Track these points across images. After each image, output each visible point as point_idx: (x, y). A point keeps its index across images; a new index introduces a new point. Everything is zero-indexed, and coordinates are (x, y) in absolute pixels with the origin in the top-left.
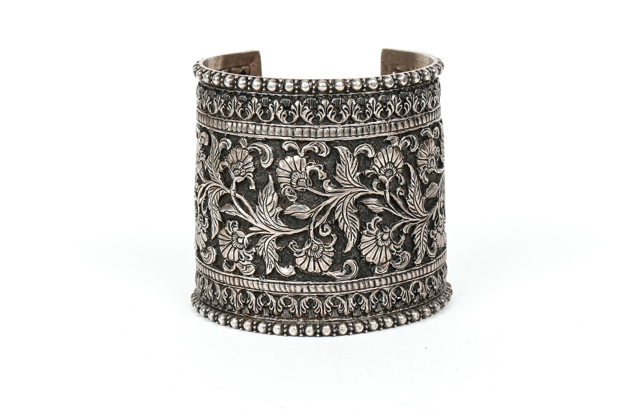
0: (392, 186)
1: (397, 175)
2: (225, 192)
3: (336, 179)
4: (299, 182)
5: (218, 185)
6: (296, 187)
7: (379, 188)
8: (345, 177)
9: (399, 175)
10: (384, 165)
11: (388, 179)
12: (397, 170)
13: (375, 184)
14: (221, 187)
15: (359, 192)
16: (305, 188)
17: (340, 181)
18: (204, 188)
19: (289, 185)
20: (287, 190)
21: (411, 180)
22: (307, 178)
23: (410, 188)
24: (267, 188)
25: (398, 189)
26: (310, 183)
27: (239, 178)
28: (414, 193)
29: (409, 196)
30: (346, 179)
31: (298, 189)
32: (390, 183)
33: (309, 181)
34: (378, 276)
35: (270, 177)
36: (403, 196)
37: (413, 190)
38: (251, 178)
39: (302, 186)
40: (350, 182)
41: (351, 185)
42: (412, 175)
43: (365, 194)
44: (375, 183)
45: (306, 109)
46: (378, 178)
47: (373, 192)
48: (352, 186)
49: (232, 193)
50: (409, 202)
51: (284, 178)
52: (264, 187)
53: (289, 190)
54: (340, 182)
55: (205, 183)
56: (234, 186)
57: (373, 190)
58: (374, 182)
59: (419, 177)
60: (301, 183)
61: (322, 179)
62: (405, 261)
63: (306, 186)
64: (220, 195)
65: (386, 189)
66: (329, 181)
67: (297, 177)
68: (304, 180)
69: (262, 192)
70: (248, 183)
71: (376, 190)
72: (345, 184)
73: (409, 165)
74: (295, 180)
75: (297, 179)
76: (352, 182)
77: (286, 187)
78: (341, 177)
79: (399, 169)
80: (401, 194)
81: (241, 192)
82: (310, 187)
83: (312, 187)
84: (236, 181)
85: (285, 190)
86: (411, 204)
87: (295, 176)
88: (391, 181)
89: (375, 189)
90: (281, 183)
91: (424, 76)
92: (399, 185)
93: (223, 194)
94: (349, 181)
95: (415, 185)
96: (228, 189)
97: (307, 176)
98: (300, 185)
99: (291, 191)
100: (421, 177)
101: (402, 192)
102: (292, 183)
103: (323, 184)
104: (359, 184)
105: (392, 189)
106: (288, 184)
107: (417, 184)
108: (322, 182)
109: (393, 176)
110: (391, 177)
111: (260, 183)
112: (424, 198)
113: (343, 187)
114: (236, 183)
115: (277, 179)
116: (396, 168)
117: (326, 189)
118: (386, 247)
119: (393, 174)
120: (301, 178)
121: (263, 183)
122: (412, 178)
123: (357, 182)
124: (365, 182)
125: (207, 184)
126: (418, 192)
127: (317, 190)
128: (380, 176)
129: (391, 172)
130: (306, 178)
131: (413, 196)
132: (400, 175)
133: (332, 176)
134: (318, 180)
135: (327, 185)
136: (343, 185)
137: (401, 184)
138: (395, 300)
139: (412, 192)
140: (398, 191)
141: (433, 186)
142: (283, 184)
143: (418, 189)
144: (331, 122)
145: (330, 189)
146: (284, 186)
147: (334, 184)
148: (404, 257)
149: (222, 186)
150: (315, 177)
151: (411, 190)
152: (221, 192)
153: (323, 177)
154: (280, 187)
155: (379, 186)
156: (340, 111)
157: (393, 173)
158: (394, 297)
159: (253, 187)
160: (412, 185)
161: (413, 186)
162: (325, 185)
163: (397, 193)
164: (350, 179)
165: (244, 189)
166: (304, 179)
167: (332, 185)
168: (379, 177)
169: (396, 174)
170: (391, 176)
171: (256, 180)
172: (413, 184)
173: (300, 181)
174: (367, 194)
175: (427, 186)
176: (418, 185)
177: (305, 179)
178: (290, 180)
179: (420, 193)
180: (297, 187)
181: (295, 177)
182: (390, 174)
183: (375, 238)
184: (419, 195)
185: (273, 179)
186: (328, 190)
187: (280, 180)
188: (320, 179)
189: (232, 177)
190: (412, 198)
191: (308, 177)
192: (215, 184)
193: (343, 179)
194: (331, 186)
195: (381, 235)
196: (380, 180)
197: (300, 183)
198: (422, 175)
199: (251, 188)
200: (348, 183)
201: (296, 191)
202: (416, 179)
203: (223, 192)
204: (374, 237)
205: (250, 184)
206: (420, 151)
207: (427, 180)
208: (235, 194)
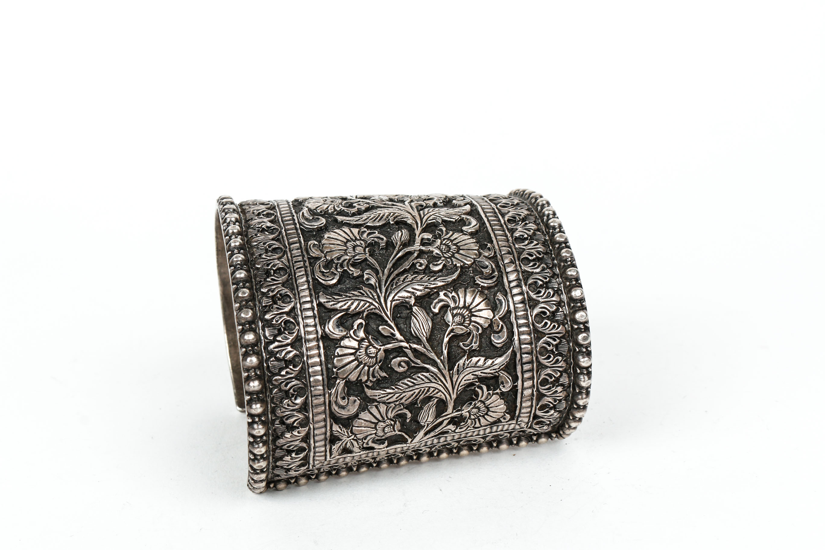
1: (443, 258)
7: (424, 241)
9: (443, 260)
10: (455, 242)
11: (436, 248)
12: (450, 258)
23: (427, 276)
25: (424, 262)
28: (420, 281)
32: (432, 251)
34: (304, 245)
36: (415, 269)
40: (427, 214)
44: (430, 236)
46: (437, 238)
47: (417, 234)
48: (423, 216)
50: (408, 276)
57: (420, 234)
59: (441, 289)
62: (325, 276)
73: (458, 272)
79: (452, 260)
80: (418, 265)
86: (404, 279)
88: (434, 252)
95: (432, 281)
100: (441, 295)
109: (441, 254)
112: (412, 301)
116: (453, 256)
118: (346, 250)
123: (429, 219)
126: (421, 289)
128: (440, 240)
129: (447, 250)
132: (443, 263)
137: (431, 266)
138: (269, 267)
139: (422, 278)
140: (421, 261)
148: (331, 274)
151: (424, 277)
155: (426, 240)
157: (445, 253)
158: (274, 266)
161: (429, 279)
163: (419, 260)
168: (438, 240)
174: (414, 229)
183: (356, 239)
190: (412, 280)
195: (362, 244)
196: (435, 241)
198: (445, 295)
202: (439, 285)
204: (358, 238)
206: (477, 290)
207: (437, 309)
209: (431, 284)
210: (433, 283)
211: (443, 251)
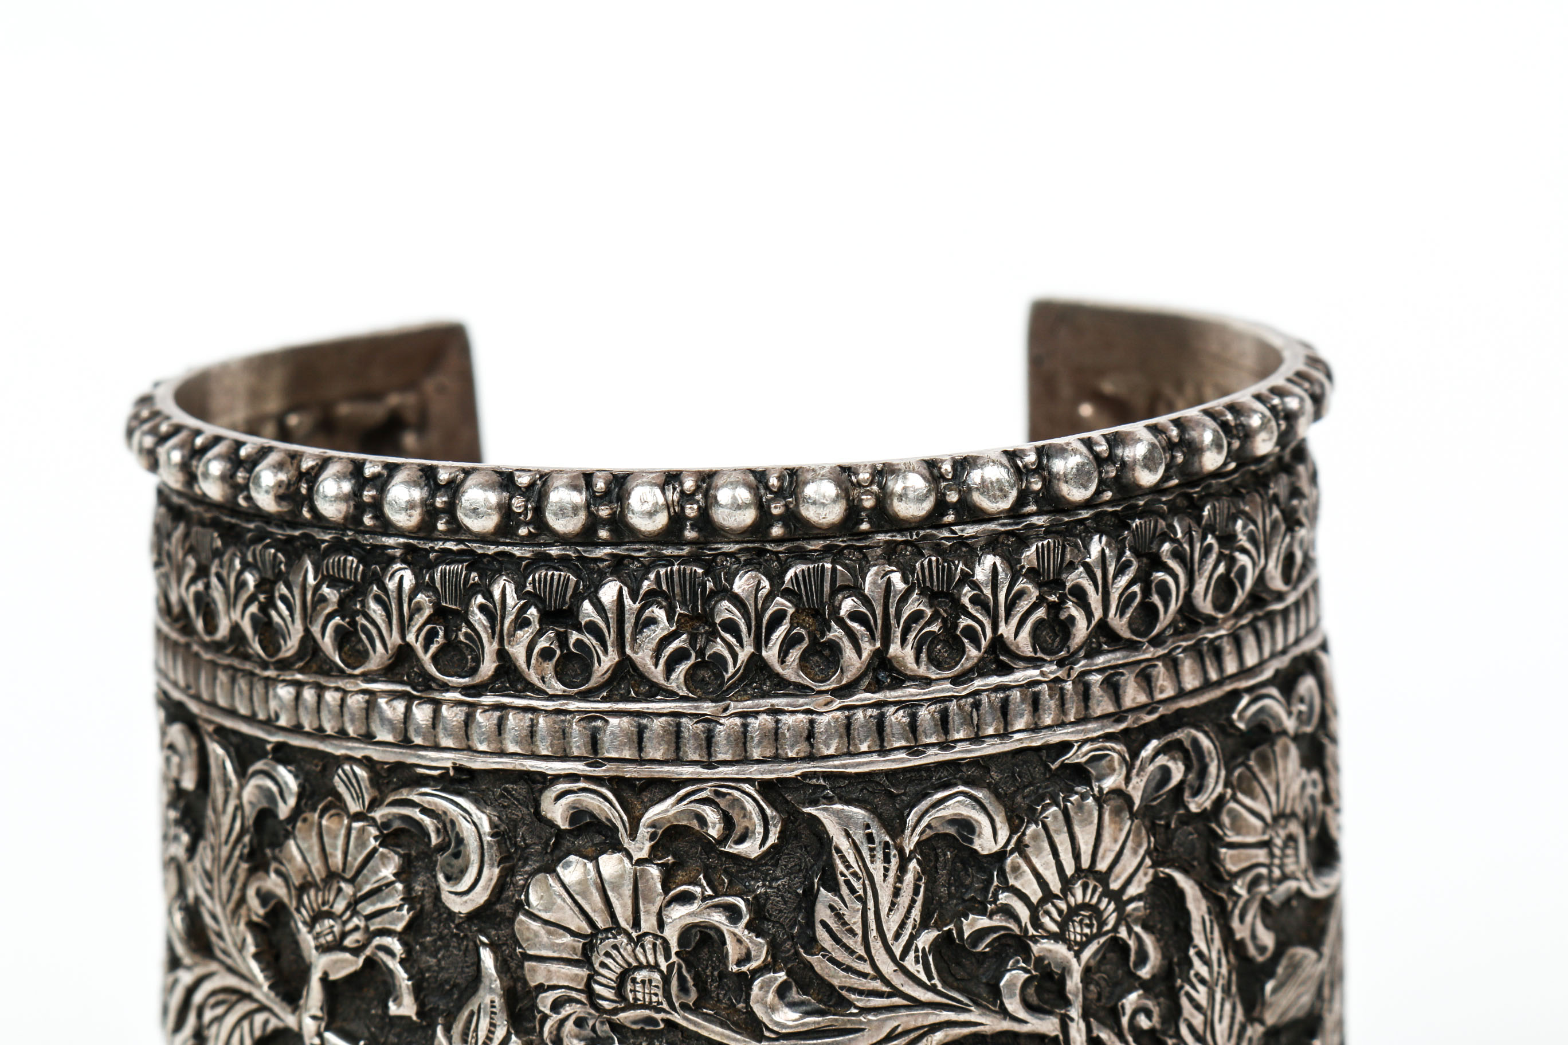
0: (1097, 984)
1: (1123, 933)
2: (274, 1023)
3: (817, 969)
4: (629, 987)
5: (245, 987)
6: (615, 1011)
7: (1034, 1000)
8: (860, 958)
9: (1130, 931)
10: (1055, 886)
11: (1077, 955)
12: (1121, 907)
13: (1011, 984)
14: (258, 995)
15: (934, 1028)
16: (663, 1015)
17: (838, 979)
18: (191, 991)
19: (578, 1002)
20: (570, 1024)
21: (1192, 952)
22: (670, 967)
23: (1187, 988)
24: (472, 1014)
25: (1132, 1000)
26: (683, 988)
27: (335, 962)
28: (1205, 1015)
29: (1184, 1031)
30: (866, 968)
31: (625, 1017)
32: (1087, 971)
33: (682, 979)
35: (487, 957)
36: (1152, 1031)
37: (1201, 995)
38: (394, 965)
39: (643, 1006)
40: (887, 982)
41: (890, 995)
42: (1196, 927)
43: (966, 1037)
44: (1014, 977)
45: (653, 621)
46: (1026, 952)
47: (1006, 1025)
48: (897, 1001)
49: (310, 1026)
51: (554, 967)
52: (460, 1008)
53: (580, 1023)
54: (836, 982)
55: (189, 968)
56: (315, 995)
57: (1004, 1013)
58: (1007, 976)
59: (1228, 934)
60: (639, 987)
61: (744, 969)
63: (665, 1006)
64: (258, 1033)
65: (1067, 1003)
66: (782, 976)
67: (619, 959)
68: (657, 976)
69: (448, 1030)
70: (385, 983)
71: (1022, 1014)
72: (861, 993)
73: (1179, 877)
74: (610, 975)
75: (619, 971)
76: (899, 981)
77: (567, 1010)
78: (840, 955)
79: (1132, 900)
80: (1144, 1022)
81: (353, 1027)
82: (684, 1007)
83: (696, 1009)
84: (326, 974)
85: (562, 1022)
87: (608, 955)
88: (1092, 963)
89: (1013, 1005)
90: (541, 988)
91: (1247, 435)
92: (1133, 982)
93: (270, 1027)
94: (880, 976)
95: (1211, 971)
96: (289, 1009)
97: (667, 957)
98: (636, 999)
99: (593, 1029)
100: (1241, 932)
101: (1149, 1015)
102: (596, 987)
103: (748, 996)
104: (933, 989)
105: (1099, 999)
106: (574, 994)
107: (1220, 965)
108: (745, 982)
109: (1102, 940)
110: (1093, 947)
111: (441, 985)
112: (1256, 1031)
113: (850, 1004)
114: (324, 979)
115: (522, 967)
116: (1116, 896)
117: (766, 1020)
119: (1100, 927)
120: (640, 967)
121: (455, 986)
122: (1199, 941)
123: (923, 977)
124: (961, 974)
125: (199, 971)
126: (1228, 1007)
127: (723, 1025)
128: (1036, 942)
129: (1090, 918)
130: (664, 966)
131: (1200, 1029)
132: (1138, 929)
133: (797, 953)
134: (724, 974)
135: (771, 997)
136: (853, 997)
137: (1145, 973)
139: (1198, 1007)
140: (1128, 1011)
141: (1295, 967)
142: (550, 996)
143: (1226, 990)
144: (781, 685)
145: (787, 1017)
146: (556, 1006)
147: (804, 989)
149: (263, 990)
150: (710, 958)
151: (1191, 999)
152: (259, 1019)
153: (747, 958)
154: (534, 1007)
155: (1031, 991)
156: (829, 629)
157: (1102, 923)
159: (405, 1007)
160: (1197, 975)
161: (1203, 981)
162: (762, 1002)
163: (1125, 1021)
164: (887, 967)
165: (368, 1011)
166: (656, 967)
167: (795, 995)
168: (1036, 948)
169: (1115, 929)
170: (1090, 939)
171: (421, 972)
172: (1204, 971)
173: (634, 981)
174: (975, 1035)
175: (1268, 970)
176: (1224, 971)
177: (661, 972)
178: (583, 972)
179: (1234, 1009)
180: (623, 1010)
181: (608, 961)
182: (1087, 931)
184: (1233, 1018)
185: (503, 966)
186: (777, 1024)
187: (537, 974)
188: (735, 969)
189: (306, 954)
191: (674, 958)
192: (232, 981)
193: (849, 969)
194: (792, 1005)
196: (1040, 960)
197: (634, 991)
198: (1242, 919)
199: (393, 1009)
200: (877, 985)
201: (615, 1027)
202: (1217, 944)
203: (266, 1023)
205: (388, 990)
206: (1233, 805)
207: (1267, 939)
208: (320, 1035)
209: (1219, 973)
210: (1215, 968)
211: (1095, 930)
